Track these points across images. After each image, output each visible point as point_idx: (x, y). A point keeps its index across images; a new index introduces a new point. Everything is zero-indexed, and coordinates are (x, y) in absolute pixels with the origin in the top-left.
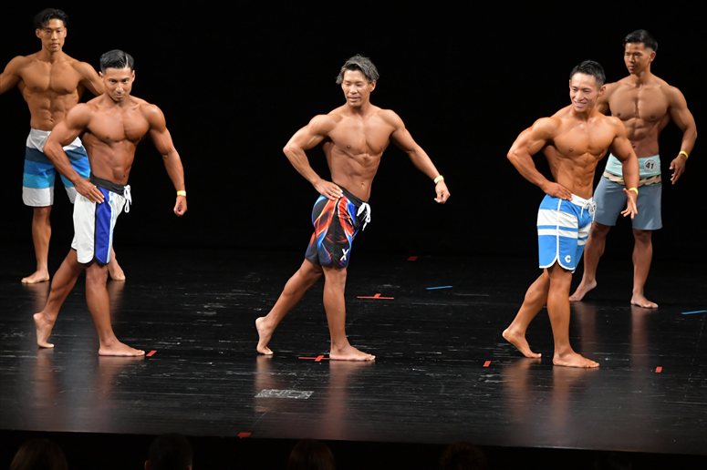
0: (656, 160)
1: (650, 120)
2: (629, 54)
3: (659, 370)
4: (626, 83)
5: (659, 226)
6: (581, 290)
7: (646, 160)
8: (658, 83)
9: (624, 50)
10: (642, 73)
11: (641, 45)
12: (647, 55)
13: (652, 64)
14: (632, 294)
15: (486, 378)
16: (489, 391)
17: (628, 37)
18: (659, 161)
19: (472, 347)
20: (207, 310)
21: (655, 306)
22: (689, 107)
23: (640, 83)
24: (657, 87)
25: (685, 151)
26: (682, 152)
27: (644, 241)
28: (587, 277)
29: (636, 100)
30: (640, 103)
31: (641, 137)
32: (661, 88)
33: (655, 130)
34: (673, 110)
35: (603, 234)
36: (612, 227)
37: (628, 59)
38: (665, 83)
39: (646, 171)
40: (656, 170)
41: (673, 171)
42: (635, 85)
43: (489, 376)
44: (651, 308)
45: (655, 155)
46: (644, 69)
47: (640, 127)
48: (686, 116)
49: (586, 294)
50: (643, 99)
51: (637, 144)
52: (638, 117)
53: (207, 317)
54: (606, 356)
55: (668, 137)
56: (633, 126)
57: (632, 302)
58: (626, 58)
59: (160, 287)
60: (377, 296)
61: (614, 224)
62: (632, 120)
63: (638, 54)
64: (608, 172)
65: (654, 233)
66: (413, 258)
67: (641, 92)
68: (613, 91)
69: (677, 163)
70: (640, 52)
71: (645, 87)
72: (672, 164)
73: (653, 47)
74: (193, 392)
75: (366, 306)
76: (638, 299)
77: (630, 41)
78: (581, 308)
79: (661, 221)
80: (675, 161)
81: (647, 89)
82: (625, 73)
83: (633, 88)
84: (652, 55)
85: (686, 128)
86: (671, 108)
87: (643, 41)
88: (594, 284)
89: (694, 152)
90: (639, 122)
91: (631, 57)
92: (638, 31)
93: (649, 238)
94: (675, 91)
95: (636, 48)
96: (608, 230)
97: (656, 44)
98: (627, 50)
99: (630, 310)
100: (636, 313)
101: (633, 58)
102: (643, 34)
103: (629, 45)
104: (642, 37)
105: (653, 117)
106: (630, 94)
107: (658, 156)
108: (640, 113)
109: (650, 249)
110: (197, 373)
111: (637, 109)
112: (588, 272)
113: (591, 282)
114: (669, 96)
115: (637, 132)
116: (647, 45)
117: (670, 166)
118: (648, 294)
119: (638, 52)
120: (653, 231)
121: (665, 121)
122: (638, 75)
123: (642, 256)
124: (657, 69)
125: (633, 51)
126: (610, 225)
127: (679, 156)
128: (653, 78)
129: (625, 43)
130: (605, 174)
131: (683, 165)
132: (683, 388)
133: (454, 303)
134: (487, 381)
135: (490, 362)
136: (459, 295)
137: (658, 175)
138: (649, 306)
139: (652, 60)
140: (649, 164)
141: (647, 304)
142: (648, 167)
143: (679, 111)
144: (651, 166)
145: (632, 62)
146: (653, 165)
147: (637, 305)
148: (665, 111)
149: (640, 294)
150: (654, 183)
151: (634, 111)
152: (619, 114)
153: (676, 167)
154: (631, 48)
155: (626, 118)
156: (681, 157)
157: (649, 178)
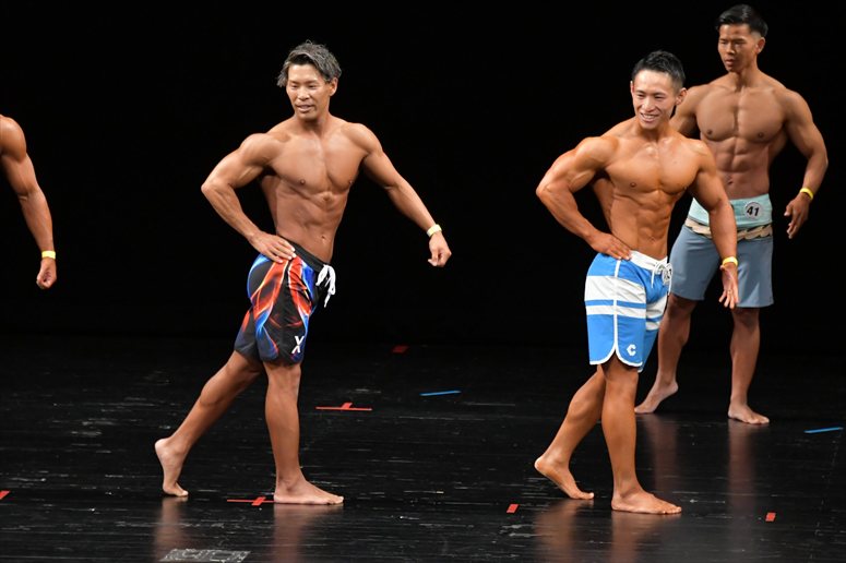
1: (757, 140)
2: (726, 42)
3: (771, 517)
4: (722, 85)
5: (768, 301)
6: (654, 397)
7: (748, 202)
8: (769, 84)
9: (718, 35)
10: (745, 71)
11: (744, 28)
12: (753, 42)
14: (729, 402)
15: (511, 530)
16: (516, 550)
17: (723, 16)
18: (769, 203)
19: (488, 483)
20: (87, 428)
21: (765, 420)
23: (742, 83)
24: (768, 91)
25: (808, 188)
26: (804, 190)
27: (748, 324)
28: (662, 378)
29: (735, 110)
30: (741, 114)
31: (742, 167)
32: (774, 92)
33: (763, 156)
34: (792, 126)
35: (686, 312)
36: (699, 302)
37: (724, 50)
38: (780, 86)
39: (747, 219)
40: (764, 217)
41: (789, 218)
42: (734, 88)
43: (514, 527)
44: (759, 424)
46: (748, 66)
47: (741, 153)
48: (812, 135)
50: (746, 108)
51: (736, 176)
52: (737, 136)
53: (88, 440)
54: (692, 496)
55: (784, 167)
56: (731, 151)
57: (730, 413)
58: (721, 47)
59: (15, 395)
60: (346, 406)
61: (702, 298)
62: (729, 141)
63: (737, 42)
64: (693, 219)
65: (763, 313)
66: (400, 349)
67: (743, 98)
68: (701, 97)
69: (795, 206)
70: (743, 37)
71: (750, 90)
72: (788, 208)
73: (761, 31)
74: (66, 553)
75: (329, 421)
76: (739, 411)
77: (727, 22)
78: (654, 425)
79: (771, 294)
80: (794, 203)
81: (752, 94)
83: (731, 93)
84: (759, 44)
85: (811, 152)
86: (788, 123)
87: (747, 21)
88: (674, 388)
89: (822, 190)
90: (740, 143)
91: (729, 45)
92: (738, 7)
93: (754, 319)
94: (795, 97)
95: (737, 33)
96: (692, 307)
97: (766, 26)
98: (723, 36)
99: (726, 428)
100: (736, 433)
101: (733, 48)
102: (745, 11)
103: (725, 27)
104: (745, 15)
105: (761, 135)
106: (727, 100)
107: (767, 196)
108: (741, 130)
110: (72, 525)
111: (736, 123)
112: (663, 370)
113: (668, 384)
114: (786, 104)
115: (737, 159)
116: (753, 28)
117: (785, 210)
118: (754, 403)
119: (739, 38)
122: (739, 73)
124: (768, 63)
125: (732, 37)
126: (694, 298)
127: (799, 196)
128: (761, 78)
129: (720, 24)
130: (688, 222)
131: (805, 209)
132: (808, 545)
133: (463, 417)
134: (512, 535)
135: (516, 506)
136: (470, 404)
137: (766, 226)
138: (756, 421)
139: (760, 51)
140: (752, 208)
141: (753, 418)
142: (751, 213)
143: (800, 128)
144: (754, 211)
145: (730, 54)
146: (757, 210)
147: (737, 420)
148: (779, 127)
149: (742, 403)
150: (759, 237)
151: (733, 126)
152: (710, 132)
153: (795, 212)
154: (728, 32)
155: (719, 139)
156: (803, 198)
157: (751, 229)
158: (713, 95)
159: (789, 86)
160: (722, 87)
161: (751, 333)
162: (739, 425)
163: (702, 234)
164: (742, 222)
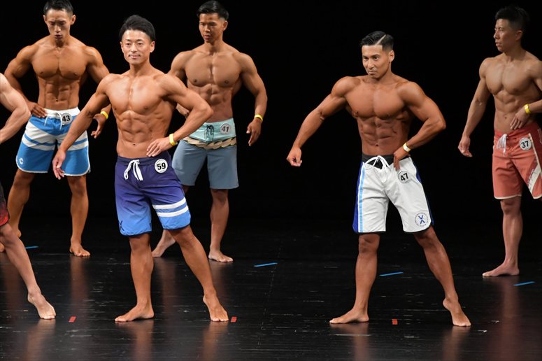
1: (224, 85)
2: (204, 24)
3: (234, 319)
5: (235, 184)
6: (161, 247)
7: (222, 123)
8: (230, 50)
9: (199, 20)
10: (216, 42)
11: (215, 15)
12: (221, 24)
13: (225, 33)
14: (210, 250)
15: (71, 333)
16: (74, 346)
17: (201, 9)
18: (234, 125)
19: (57, 303)
21: (231, 260)
22: (259, 73)
23: (213, 51)
24: (229, 54)
25: (260, 115)
26: (257, 116)
28: (166, 235)
29: (211, 67)
30: (214, 69)
31: (216, 102)
32: (233, 55)
33: (229, 94)
34: (246, 76)
36: (190, 187)
37: (203, 30)
38: (237, 51)
39: (222, 134)
40: (232, 133)
42: (208, 53)
43: (74, 331)
44: (227, 262)
45: (230, 118)
46: (218, 38)
47: (215, 93)
48: (257, 81)
49: (165, 251)
50: (217, 66)
52: (213, 83)
54: (185, 308)
56: (209, 92)
57: (210, 256)
58: (201, 27)
61: (193, 185)
62: (208, 86)
63: (211, 24)
65: (231, 193)
67: (214, 59)
68: (188, 59)
69: (253, 126)
70: (214, 21)
71: (220, 54)
72: (248, 128)
73: (225, 17)
76: (215, 254)
77: (204, 12)
78: (162, 264)
79: (237, 181)
80: (252, 124)
81: (220, 57)
82: (201, 42)
83: (207, 56)
84: (224, 25)
85: (258, 92)
86: (243, 74)
87: (217, 11)
88: (173, 241)
90: (214, 87)
91: (206, 26)
93: (226, 196)
94: (247, 58)
95: (211, 18)
97: (228, 14)
98: (202, 20)
101: (209, 28)
102: (214, 5)
103: (203, 15)
104: (215, 8)
105: (226, 82)
106: (205, 60)
107: (232, 119)
108: (215, 79)
109: (226, 206)
111: (212, 75)
113: (170, 239)
114: (240, 62)
115: (213, 97)
116: (221, 15)
119: (212, 22)
120: (230, 190)
121: (238, 86)
122: (212, 44)
123: (220, 213)
125: (208, 21)
126: (189, 184)
127: (254, 120)
128: (225, 46)
129: (200, 13)
131: (258, 129)
132: (257, 336)
133: (39, 262)
134: (72, 336)
135: (75, 318)
136: (44, 254)
137: (233, 138)
138: (224, 260)
139: (225, 29)
140: (224, 127)
141: (222, 258)
142: (224, 130)
143: (250, 77)
144: (226, 129)
145: (207, 32)
146: (228, 128)
147: (213, 260)
148: (238, 77)
149: (217, 249)
150: (230, 145)
151: (210, 77)
152: (196, 81)
153: (253, 131)
154: (206, 19)
155: (201, 85)
156: (257, 121)
157: (224, 141)
158: (194, 57)
159: (241, 51)
160: (201, 52)
161: (223, 205)
162: (214, 262)
163: (194, 145)
164: (217, 136)
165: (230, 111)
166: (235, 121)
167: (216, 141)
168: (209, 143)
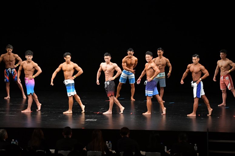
0: (164, 73)
1: (163, 65)
4: (158, 58)
5: (165, 86)
7: (163, 73)
9: (157, 52)
11: (161, 51)
12: (162, 53)
16: (132, 119)
17: (158, 49)
19: (128, 110)
22: (170, 62)
23: (160, 58)
24: (164, 59)
25: (170, 71)
27: (162, 89)
29: (160, 61)
31: (161, 69)
33: (164, 67)
37: (158, 54)
40: (164, 75)
43: (132, 116)
48: (170, 64)
53: (76, 105)
62: (159, 65)
63: (160, 53)
67: (161, 60)
68: (155, 60)
75: (107, 102)
80: (168, 74)
82: (158, 56)
86: (167, 63)
90: (161, 66)
93: (163, 88)
98: (158, 52)
102: (161, 48)
103: (158, 51)
106: (159, 60)
108: (161, 64)
109: (163, 90)
110: (74, 116)
114: (166, 60)
115: (160, 68)
116: (162, 51)
122: (160, 56)
123: (162, 92)
128: (163, 57)
131: (170, 74)
133: (125, 102)
135: (132, 113)
136: (126, 100)
141: (163, 101)
157: (163, 77)
158: (157, 59)
159: (166, 58)
163: (157, 78)
164: (161, 76)
165: (164, 70)
166: (165, 73)
167: (161, 77)
168: (160, 77)
